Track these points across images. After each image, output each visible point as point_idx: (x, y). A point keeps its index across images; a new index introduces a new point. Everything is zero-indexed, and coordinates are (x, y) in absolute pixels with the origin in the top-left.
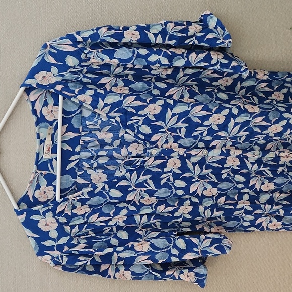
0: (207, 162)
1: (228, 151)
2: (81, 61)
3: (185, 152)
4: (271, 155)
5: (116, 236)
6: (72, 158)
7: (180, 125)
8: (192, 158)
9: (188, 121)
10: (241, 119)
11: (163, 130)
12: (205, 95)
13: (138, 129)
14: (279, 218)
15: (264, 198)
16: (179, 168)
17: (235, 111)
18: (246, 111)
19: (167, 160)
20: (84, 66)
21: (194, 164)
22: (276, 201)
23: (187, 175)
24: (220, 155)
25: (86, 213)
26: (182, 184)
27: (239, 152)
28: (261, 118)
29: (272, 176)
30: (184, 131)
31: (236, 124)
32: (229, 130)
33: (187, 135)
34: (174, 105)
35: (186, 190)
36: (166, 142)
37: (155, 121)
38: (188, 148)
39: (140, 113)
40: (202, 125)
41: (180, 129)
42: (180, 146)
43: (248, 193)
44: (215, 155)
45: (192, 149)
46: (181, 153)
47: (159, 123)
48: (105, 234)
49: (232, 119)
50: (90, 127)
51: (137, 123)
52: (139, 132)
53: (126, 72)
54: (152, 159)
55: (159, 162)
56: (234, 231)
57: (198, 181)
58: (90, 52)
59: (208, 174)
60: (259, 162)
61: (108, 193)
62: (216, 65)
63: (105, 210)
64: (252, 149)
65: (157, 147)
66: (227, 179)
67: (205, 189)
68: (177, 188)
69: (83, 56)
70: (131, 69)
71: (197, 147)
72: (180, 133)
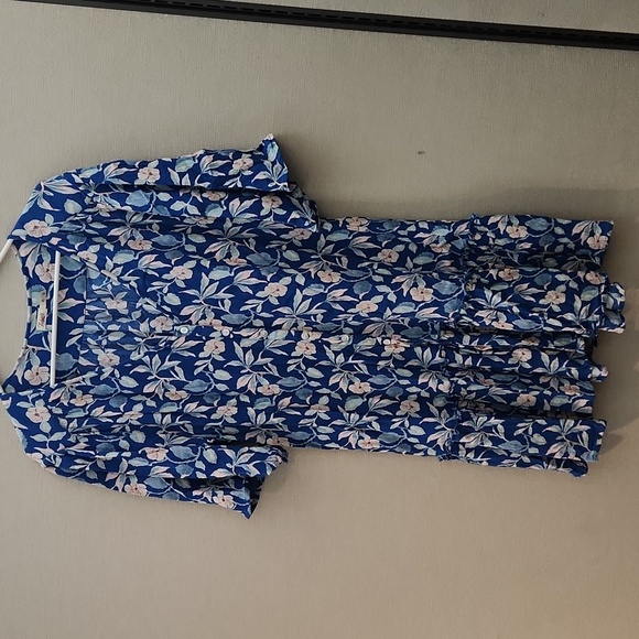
0: (267, 347)
1: (299, 333)
2: (84, 206)
3: (231, 332)
4: (368, 343)
5: (127, 438)
6: (73, 332)
7: (221, 295)
8: (243, 340)
9: (234, 290)
10: (312, 291)
11: (198, 301)
12: (263, 254)
13: (162, 299)
14: (374, 434)
15: (353, 404)
16: (221, 354)
17: (301, 280)
18: (317, 280)
19: (205, 341)
20: (89, 213)
21: (245, 350)
22: (371, 409)
23: (233, 363)
24: (286, 339)
25: (87, 405)
26: (225, 376)
27: (317, 336)
28: (342, 291)
29: (367, 373)
30: (228, 303)
31: (305, 298)
32: (295, 305)
33: (235, 309)
34: (211, 269)
35: (232, 384)
36: (204, 317)
37: (185, 289)
38: (237, 327)
39: (165, 277)
40: (254, 297)
41: (222, 300)
42: (225, 324)
43: (329, 395)
44: (278, 338)
45: (244, 328)
46: (226, 334)
47: (191, 292)
48: (114, 434)
49: (298, 291)
50: (98, 292)
51: (161, 290)
52: (163, 303)
53: (148, 221)
54: (183, 339)
55: (192, 343)
56: (304, 446)
57: (248, 373)
58: (95, 195)
59: (266, 365)
60: (348, 351)
61: (118, 382)
62: (268, 216)
63: (113, 403)
64: (341, 333)
65: (190, 323)
66: (294, 374)
67: (259, 385)
68: (217, 381)
69: (87, 200)
70: (155, 217)
71: (251, 326)
72: (223, 305)
